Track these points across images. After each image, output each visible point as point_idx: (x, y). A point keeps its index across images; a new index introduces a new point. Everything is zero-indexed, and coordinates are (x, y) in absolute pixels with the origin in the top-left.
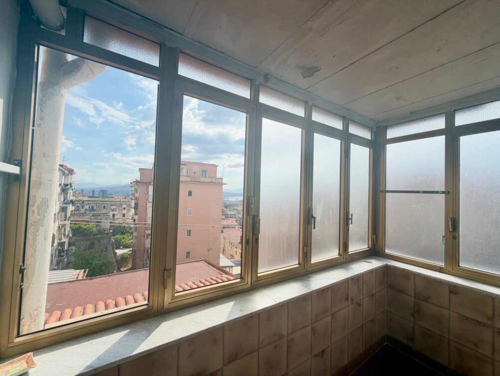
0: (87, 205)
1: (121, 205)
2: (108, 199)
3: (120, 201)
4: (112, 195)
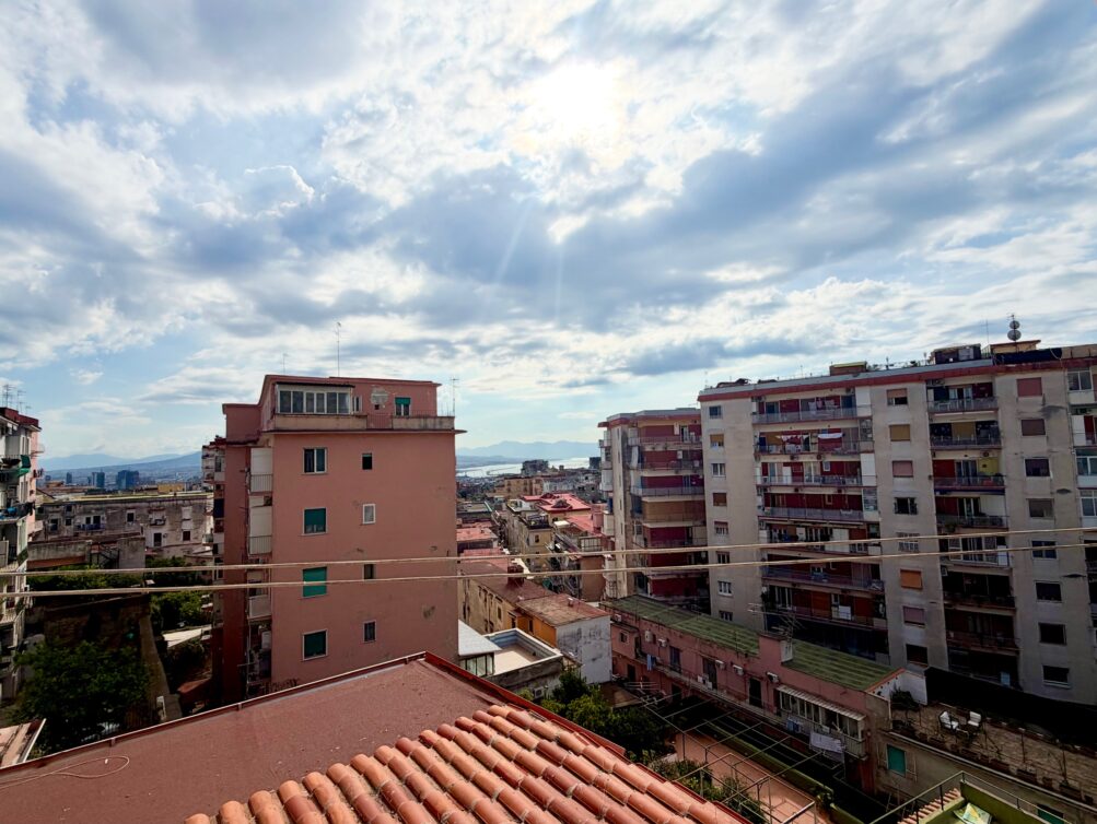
0: (80, 514)
1: (178, 509)
2: (140, 496)
3: (175, 498)
4: (153, 483)
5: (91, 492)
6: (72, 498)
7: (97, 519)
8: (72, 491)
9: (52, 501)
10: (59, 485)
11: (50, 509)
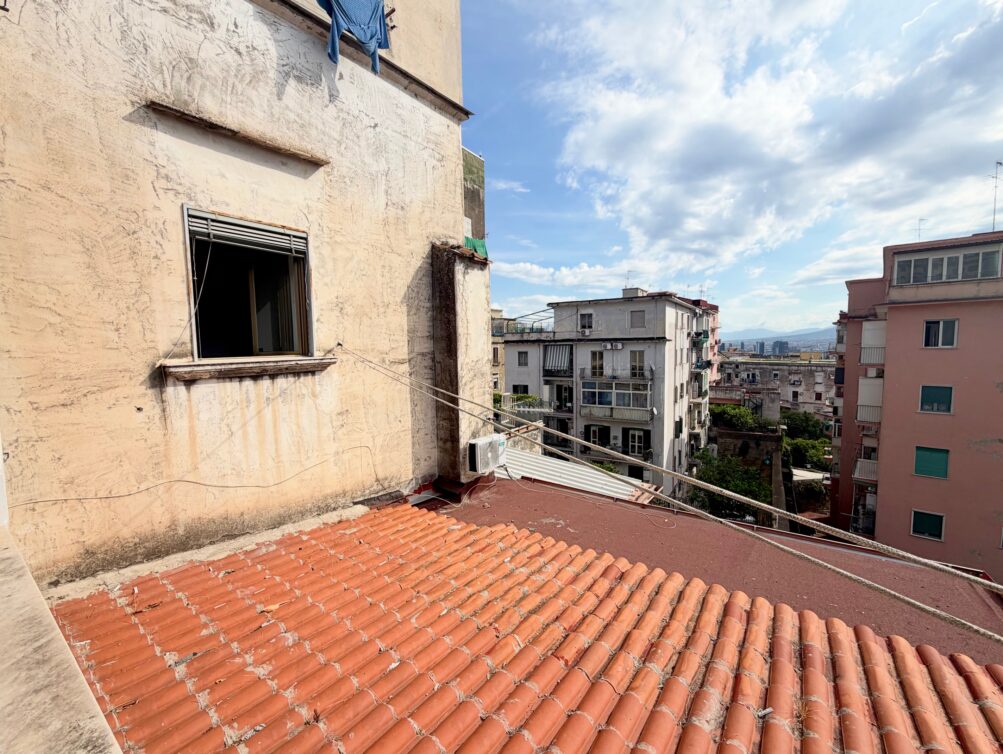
0: (744, 371)
1: (811, 373)
2: (782, 361)
3: (810, 365)
4: (799, 351)
5: (753, 356)
6: (740, 359)
7: (754, 375)
8: (742, 355)
9: (727, 360)
10: (735, 350)
11: (727, 366)
